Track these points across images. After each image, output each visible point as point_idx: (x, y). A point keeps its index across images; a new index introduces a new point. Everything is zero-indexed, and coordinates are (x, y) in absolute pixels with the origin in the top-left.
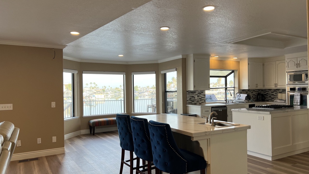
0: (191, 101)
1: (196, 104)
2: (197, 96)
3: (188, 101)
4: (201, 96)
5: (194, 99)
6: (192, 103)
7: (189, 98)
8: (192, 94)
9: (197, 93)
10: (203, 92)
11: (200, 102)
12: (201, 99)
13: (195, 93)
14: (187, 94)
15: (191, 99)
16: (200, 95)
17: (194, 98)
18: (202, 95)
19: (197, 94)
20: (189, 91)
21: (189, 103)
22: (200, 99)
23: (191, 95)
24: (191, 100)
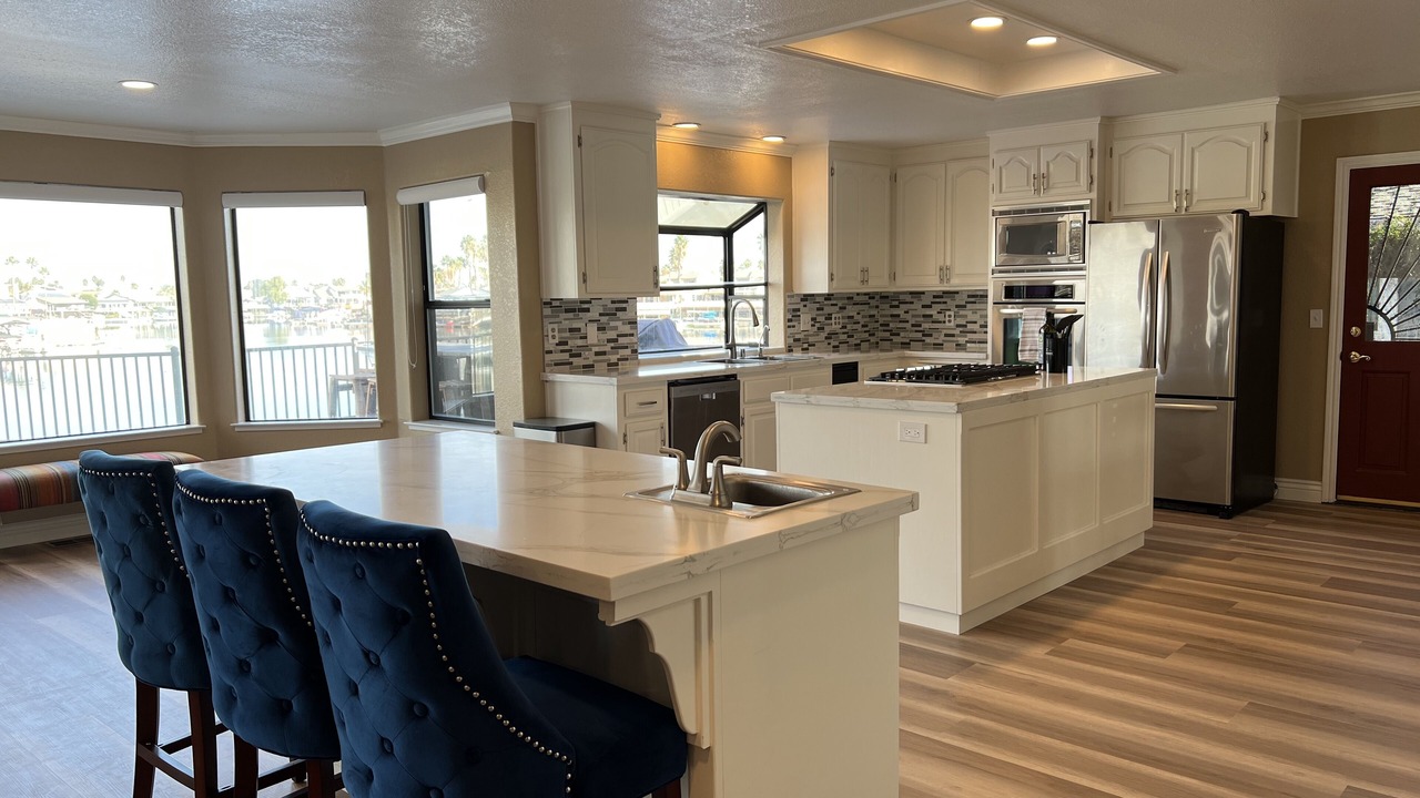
0: (566, 356)
1: (592, 366)
2: (595, 325)
3: (551, 352)
4: (616, 328)
5: (580, 342)
6: (571, 363)
7: (554, 337)
8: (571, 315)
9: (594, 314)
10: (624, 305)
11: (614, 358)
12: (616, 340)
13: (588, 310)
14: (547, 317)
15: (566, 343)
16: (612, 324)
17: (581, 338)
18: (619, 324)
19: (597, 317)
20: (557, 303)
21: (556, 365)
22: (612, 345)
23: (567, 324)
24: (566, 347)
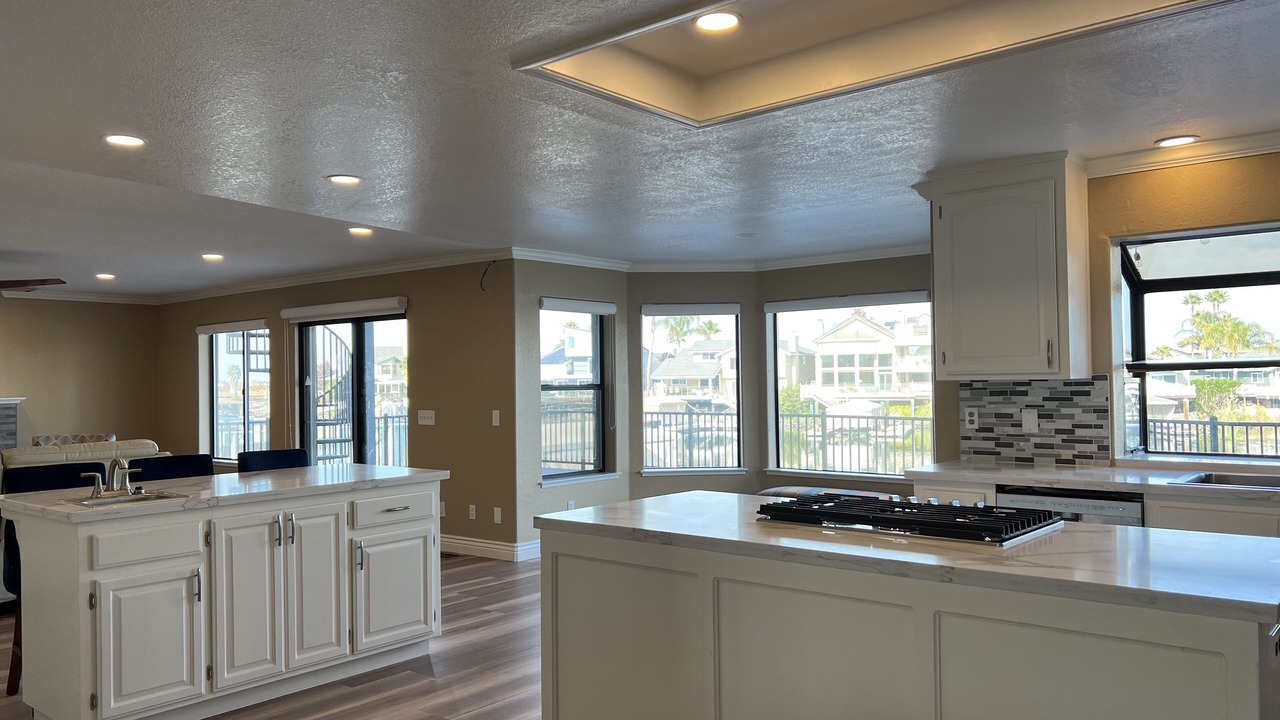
0: (991, 445)
1: (1031, 460)
2: (1034, 413)
3: (969, 438)
4: (1072, 417)
5: (1011, 431)
6: (999, 453)
7: (972, 422)
8: (999, 399)
9: (1034, 398)
10: (1086, 388)
11: (1067, 454)
12: (1071, 432)
13: (1025, 393)
14: (964, 399)
15: (991, 430)
16: (1064, 411)
17: (1013, 425)
18: (1077, 411)
19: (1039, 401)
20: (980, 385)
21: (975, 453)
22: (1065, 437)
23: (992, 408)
24: (991, 435)
